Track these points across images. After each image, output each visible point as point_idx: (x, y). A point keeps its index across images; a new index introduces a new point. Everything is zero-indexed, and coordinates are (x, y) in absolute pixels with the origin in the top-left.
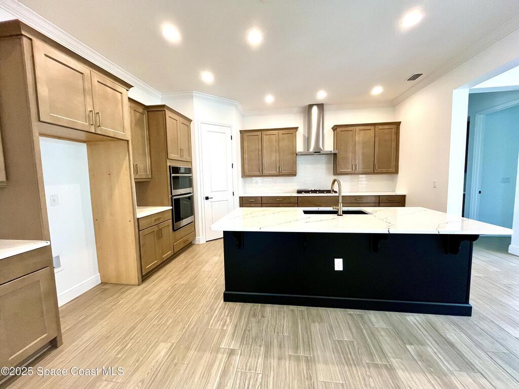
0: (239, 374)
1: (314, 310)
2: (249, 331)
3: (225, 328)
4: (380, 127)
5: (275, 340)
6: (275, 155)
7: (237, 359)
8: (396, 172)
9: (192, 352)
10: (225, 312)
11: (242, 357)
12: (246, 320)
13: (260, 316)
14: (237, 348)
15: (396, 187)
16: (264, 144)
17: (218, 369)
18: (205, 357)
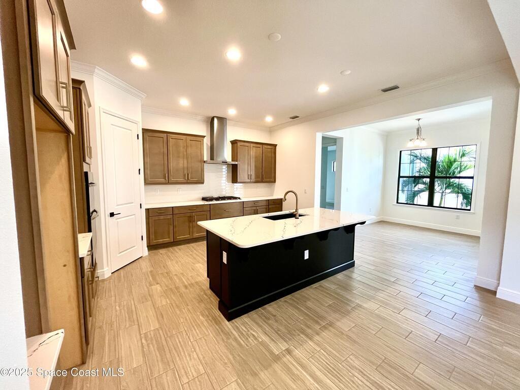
0: (311, 359)
1: (297, 294)
2: (279, 331)
3: (260, 340)
4: (266, 146)
5: (302, 325)
6: (182, 162)
7: (297, 352)
8: (275, 181)
9: (262, 374)
10: (242, 329)
11: (298, 349)
12: (266, 324)
13: (272, 317)
14: (287, 346)
15: (273, 192)
16: (171, 149)
17: (297, 368)
18: (277, 369)
